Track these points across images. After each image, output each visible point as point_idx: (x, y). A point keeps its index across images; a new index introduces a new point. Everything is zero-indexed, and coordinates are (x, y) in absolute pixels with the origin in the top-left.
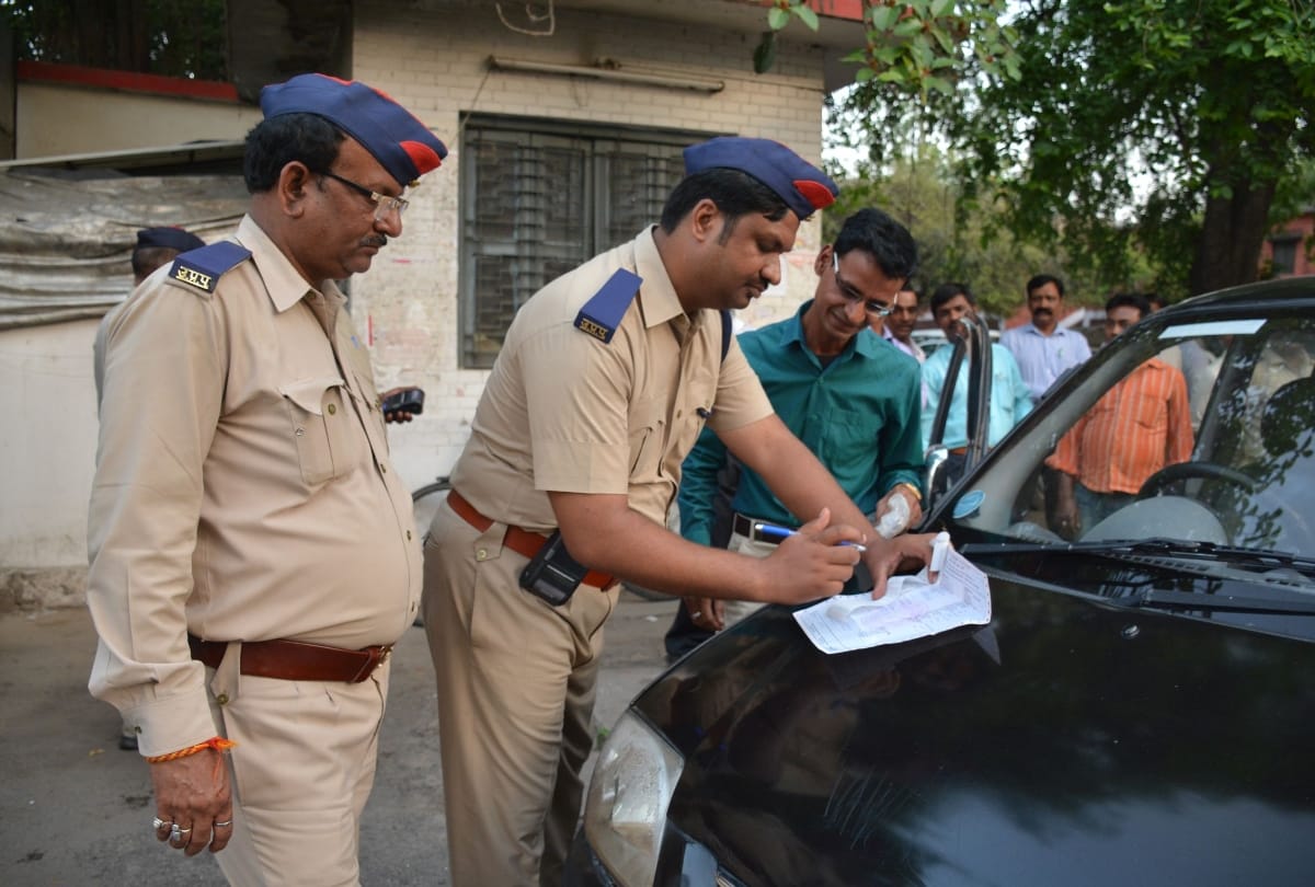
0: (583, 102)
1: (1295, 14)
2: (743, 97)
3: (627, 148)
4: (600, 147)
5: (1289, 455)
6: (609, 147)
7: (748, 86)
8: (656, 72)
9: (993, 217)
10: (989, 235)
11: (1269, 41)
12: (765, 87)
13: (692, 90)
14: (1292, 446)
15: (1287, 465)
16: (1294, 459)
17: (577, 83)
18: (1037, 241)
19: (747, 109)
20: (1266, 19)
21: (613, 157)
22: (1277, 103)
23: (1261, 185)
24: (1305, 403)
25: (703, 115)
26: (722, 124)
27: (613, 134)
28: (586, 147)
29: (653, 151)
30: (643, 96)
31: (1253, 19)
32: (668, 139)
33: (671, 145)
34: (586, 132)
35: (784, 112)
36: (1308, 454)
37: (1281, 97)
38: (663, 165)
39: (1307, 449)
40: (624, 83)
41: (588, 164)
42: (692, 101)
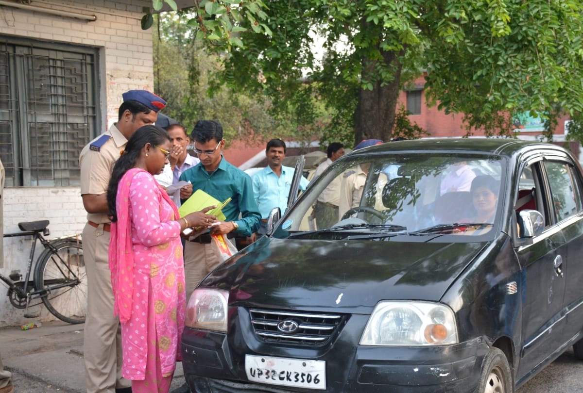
0: (11, 23)
1: (396, 4)
2: (106, 24)
3: (36, 52)
4: (19, 51)
5: (394, 211)
6: (25, 51)
7: (108, 17)
8: (54, 7)
9: (217, 74)
10: (214, 88)
11: (386, 17)
12: (119, 19)
13: (76, 19)
14: (396, 207)
15: (394, 214)
16: (396, 212)
17: (6, 11)
18: (248, 92)
19: (109, 31)
20: (384, 7)
21: (27, 57)
22: (391, 42)
23: (386, 84)
24: (403, 188)
25: (84, 35)
26: (95, 41)
27: (28, 43)
28: (10, 50)
29: (52, 55)
30: (46, 21)
31: (378, 6)
32: (61, 48)
33: (63, 51)
34: (10, 41)
35: (131, 34)
36: (401, 210)
37: (394, 38)
38: (59, 64)
39: (401, 208)
40: (34, 12)
41: (12, 61)
42: (77, 26)
